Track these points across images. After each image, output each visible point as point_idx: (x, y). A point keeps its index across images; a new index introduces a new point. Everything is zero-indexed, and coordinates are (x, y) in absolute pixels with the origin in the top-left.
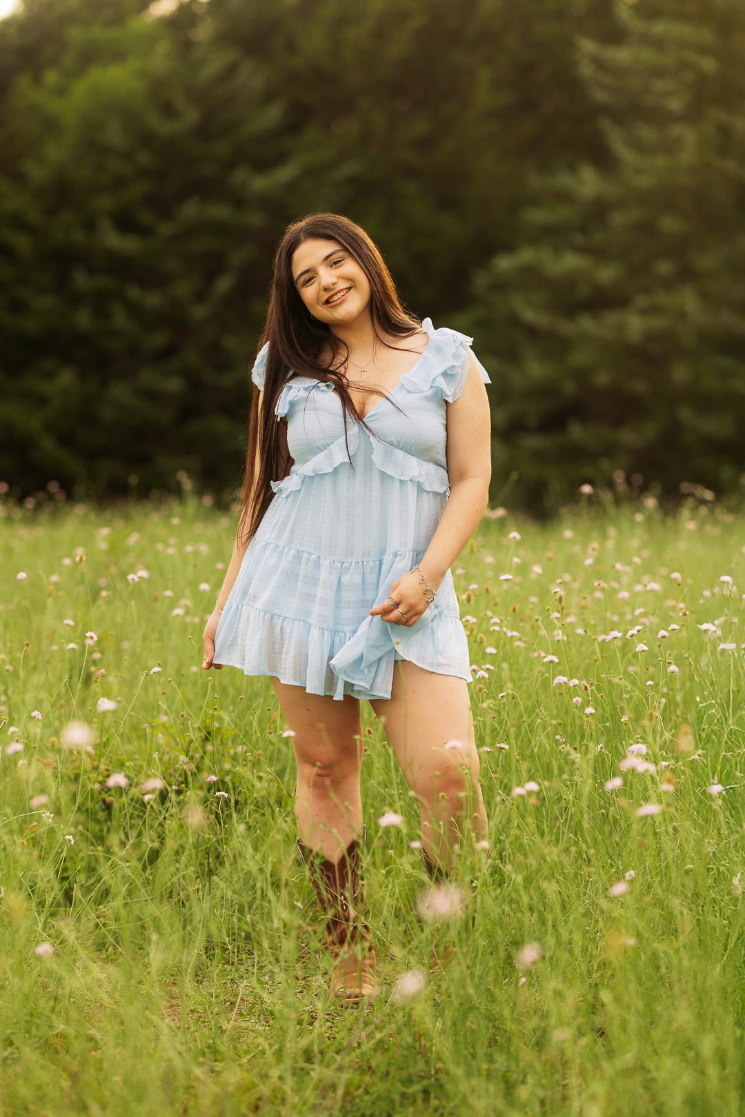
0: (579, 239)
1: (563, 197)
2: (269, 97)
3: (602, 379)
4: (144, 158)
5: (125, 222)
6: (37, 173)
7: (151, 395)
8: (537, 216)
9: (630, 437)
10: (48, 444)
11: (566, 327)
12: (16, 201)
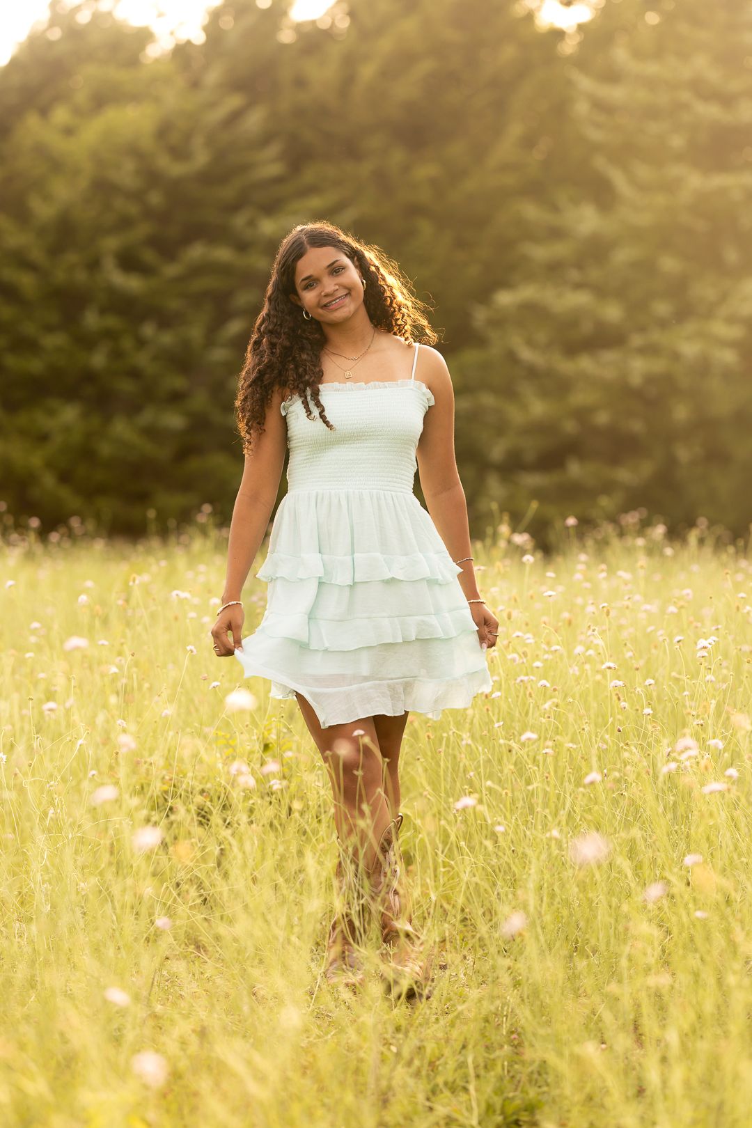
0: (574, 275)
3: (602, 418)
4: (155, 199)
5: (129, 262)
6: (44, 211)
7: (151, 433)
8: (540, 253)
9: (624, 475)
10: (49, 481)
11: (566, 366)
12: (17, 239)
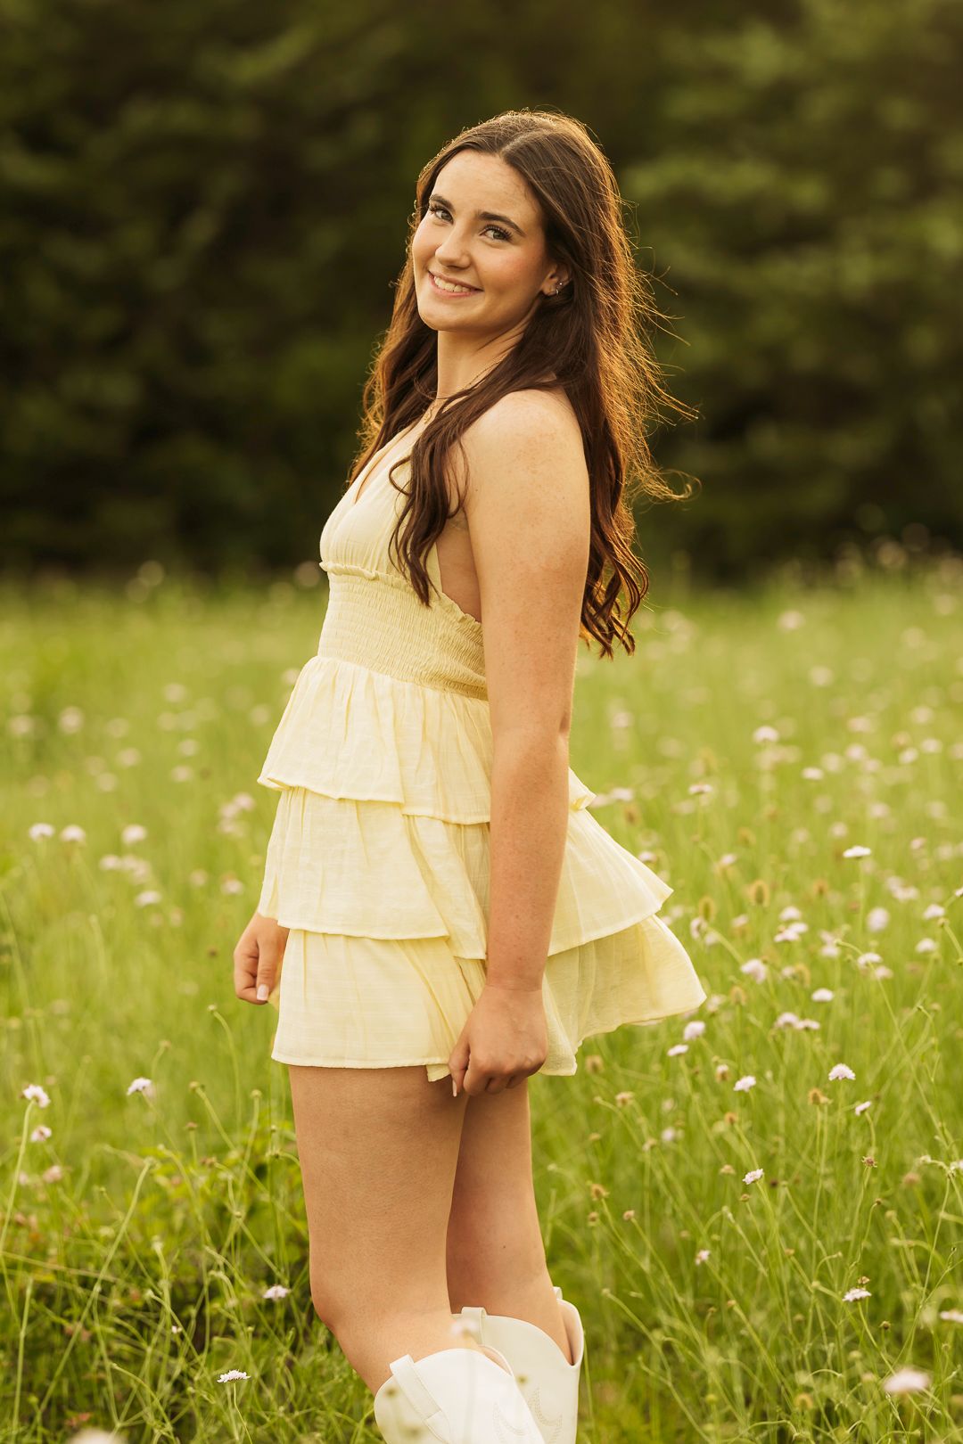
1: (721, 75)
3: (805, 356)
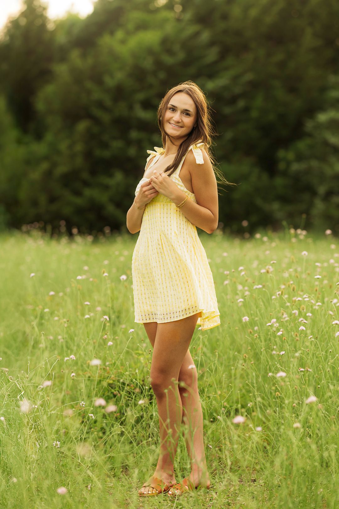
2: (212, 44)
5: (146, 105)
